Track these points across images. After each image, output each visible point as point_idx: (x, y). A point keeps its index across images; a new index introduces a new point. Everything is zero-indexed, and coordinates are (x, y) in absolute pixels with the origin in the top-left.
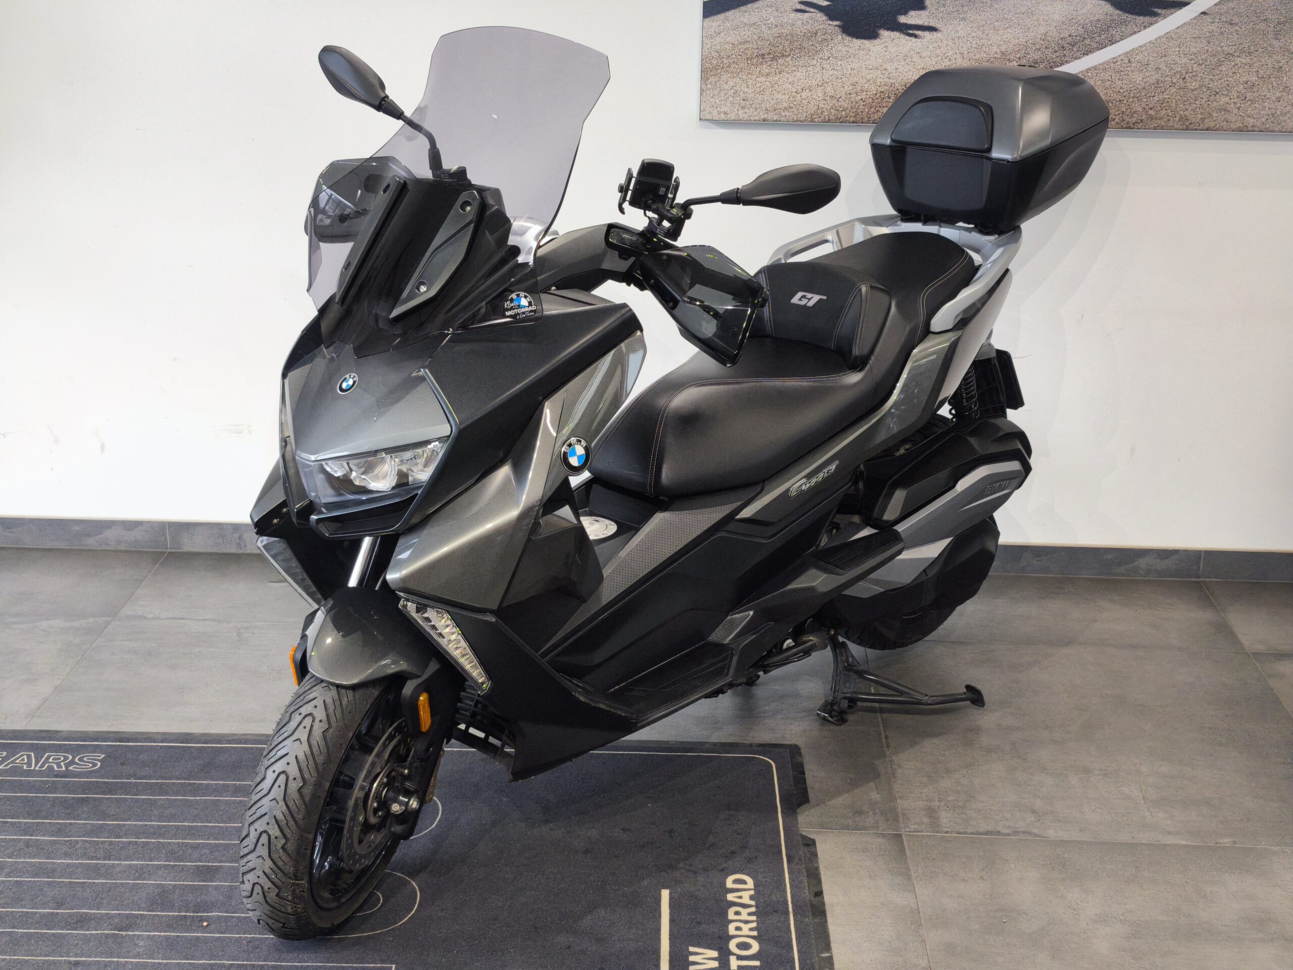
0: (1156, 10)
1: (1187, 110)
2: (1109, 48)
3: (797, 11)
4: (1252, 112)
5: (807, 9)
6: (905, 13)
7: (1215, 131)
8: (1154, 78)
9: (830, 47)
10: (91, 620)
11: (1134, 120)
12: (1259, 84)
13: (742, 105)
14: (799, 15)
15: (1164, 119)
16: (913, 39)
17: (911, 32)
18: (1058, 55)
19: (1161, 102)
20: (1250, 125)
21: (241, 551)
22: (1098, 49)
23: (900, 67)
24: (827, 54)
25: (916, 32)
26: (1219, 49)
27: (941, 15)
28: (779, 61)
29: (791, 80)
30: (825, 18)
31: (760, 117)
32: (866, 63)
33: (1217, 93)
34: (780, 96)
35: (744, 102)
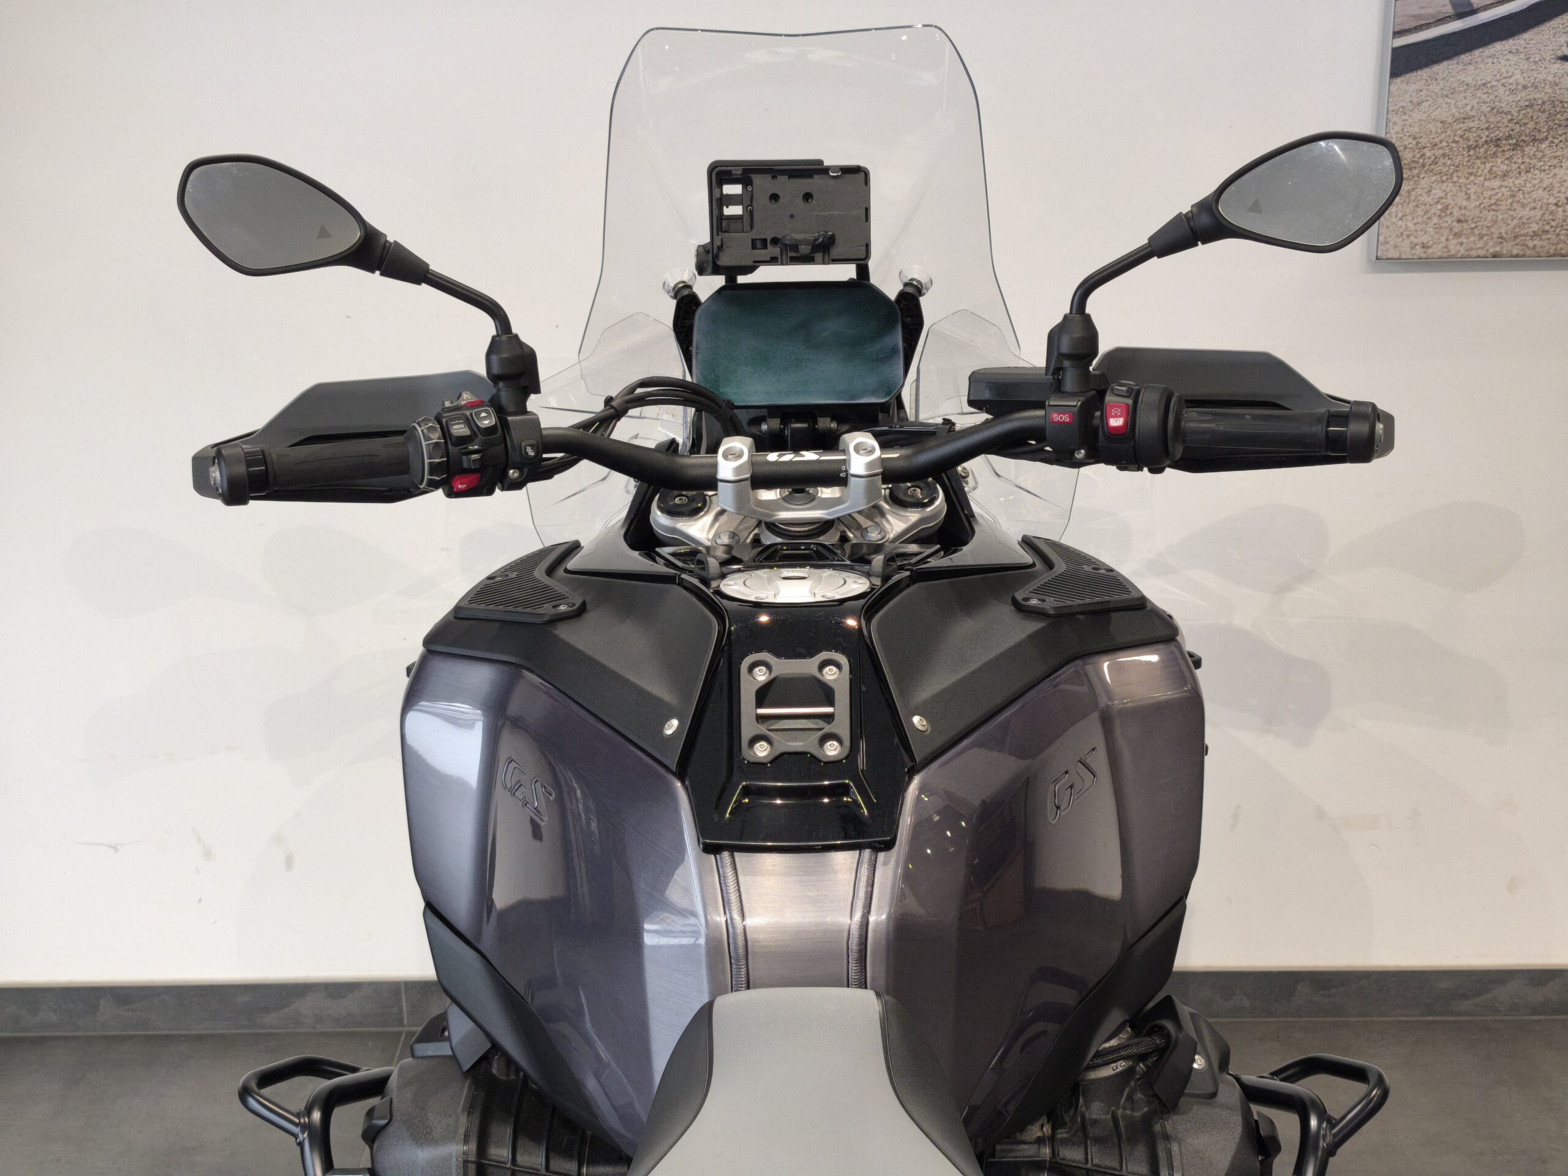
13: (1456, 230)
14: (1567, 66)
28: (1527, 149)
29: (1546, 183)
31: (1487, 250)
34: (1526, 213)
35: (1460, 225)
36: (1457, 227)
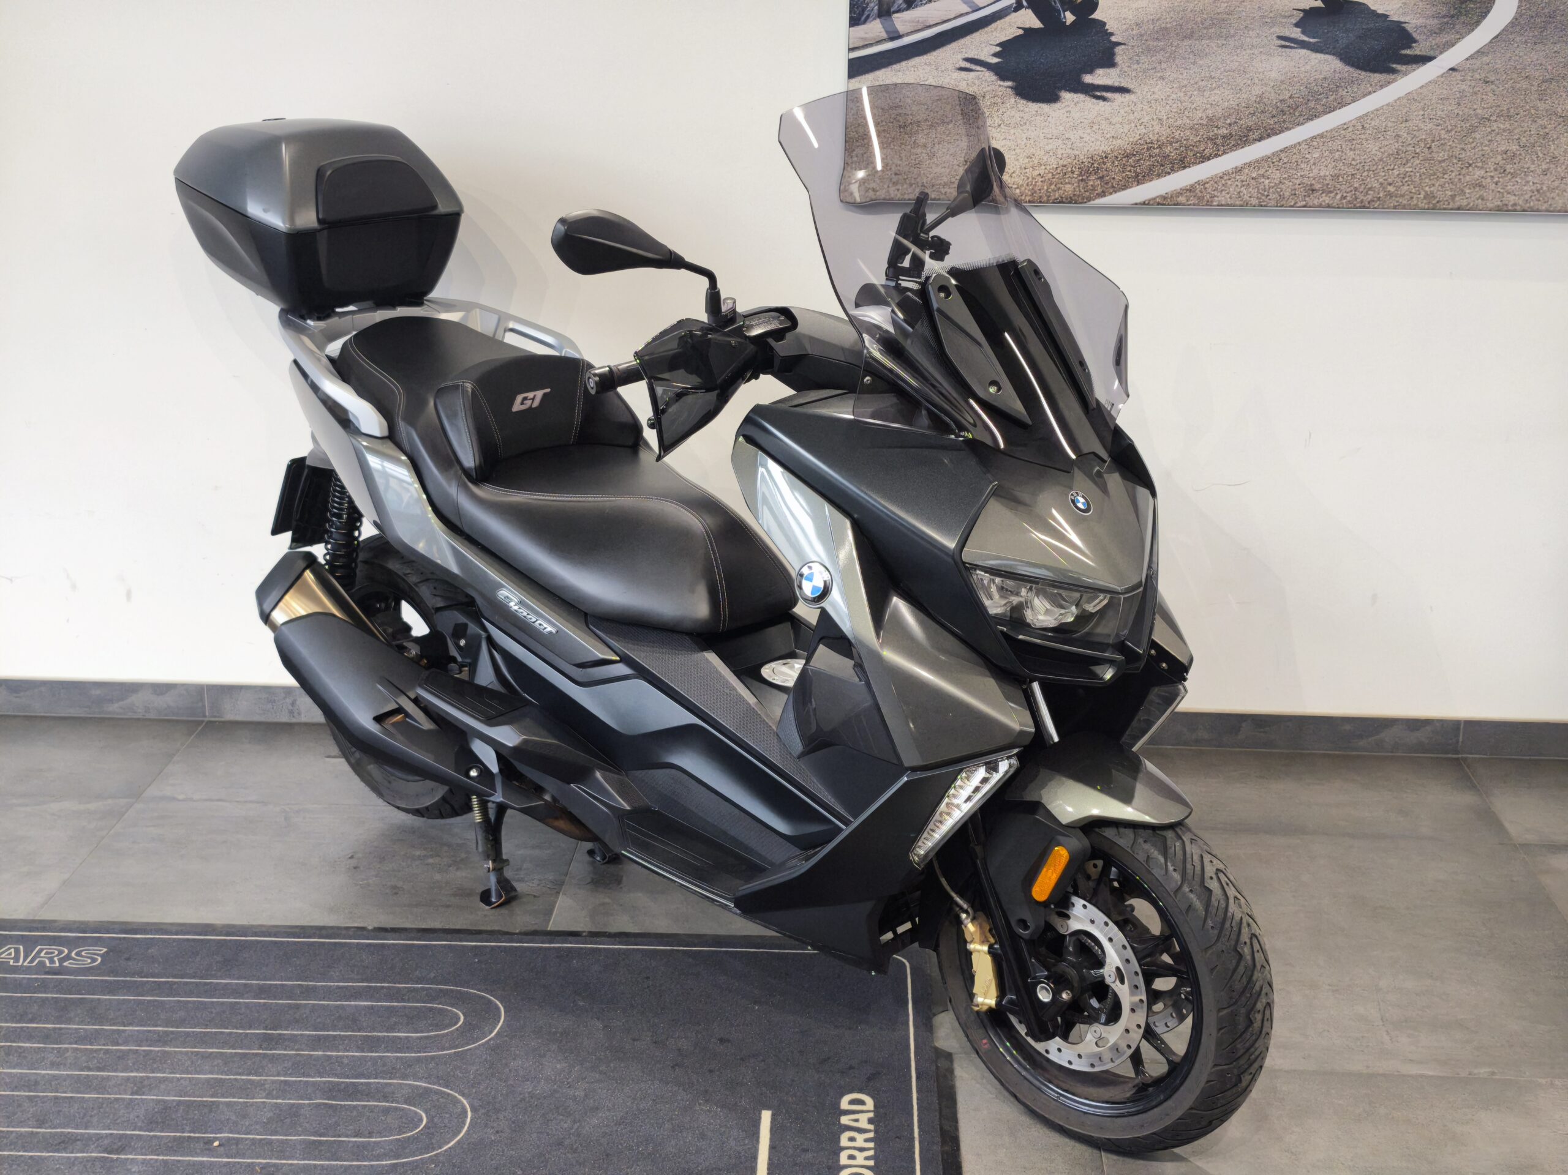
0: (1394, 66)
1: (1433, 185)
2: (1338, 112)
3: (962, 69)
4: (1513, 188)
5: (973, 67)
6: (1091, 72)
7: (1468, 210)
8: (1394, 147)
9: (1000, 112)
10: (110, 801)
11: (1370, 197)
12: (1520, 154)
14: (963, 73)
15: (1406, 197)
16: (1101, 103)
17: (1098, 94)
18: (1276, 120)
19: (1402, 176)
20: (1511, 203)
21: (294, 720)
22: (1325, 113)
23: (1086, 135)
24: (997, 121)
25: (1104, 94)
26: (1472, 112)
27: (1134, 74)
28: (939, 129)
29: (952, 151)
30: (994, 78)
32: (1044, 131)
33: (1470, 165)
34: (938, 170)
35: (897, 176)
36: (895, 179)
